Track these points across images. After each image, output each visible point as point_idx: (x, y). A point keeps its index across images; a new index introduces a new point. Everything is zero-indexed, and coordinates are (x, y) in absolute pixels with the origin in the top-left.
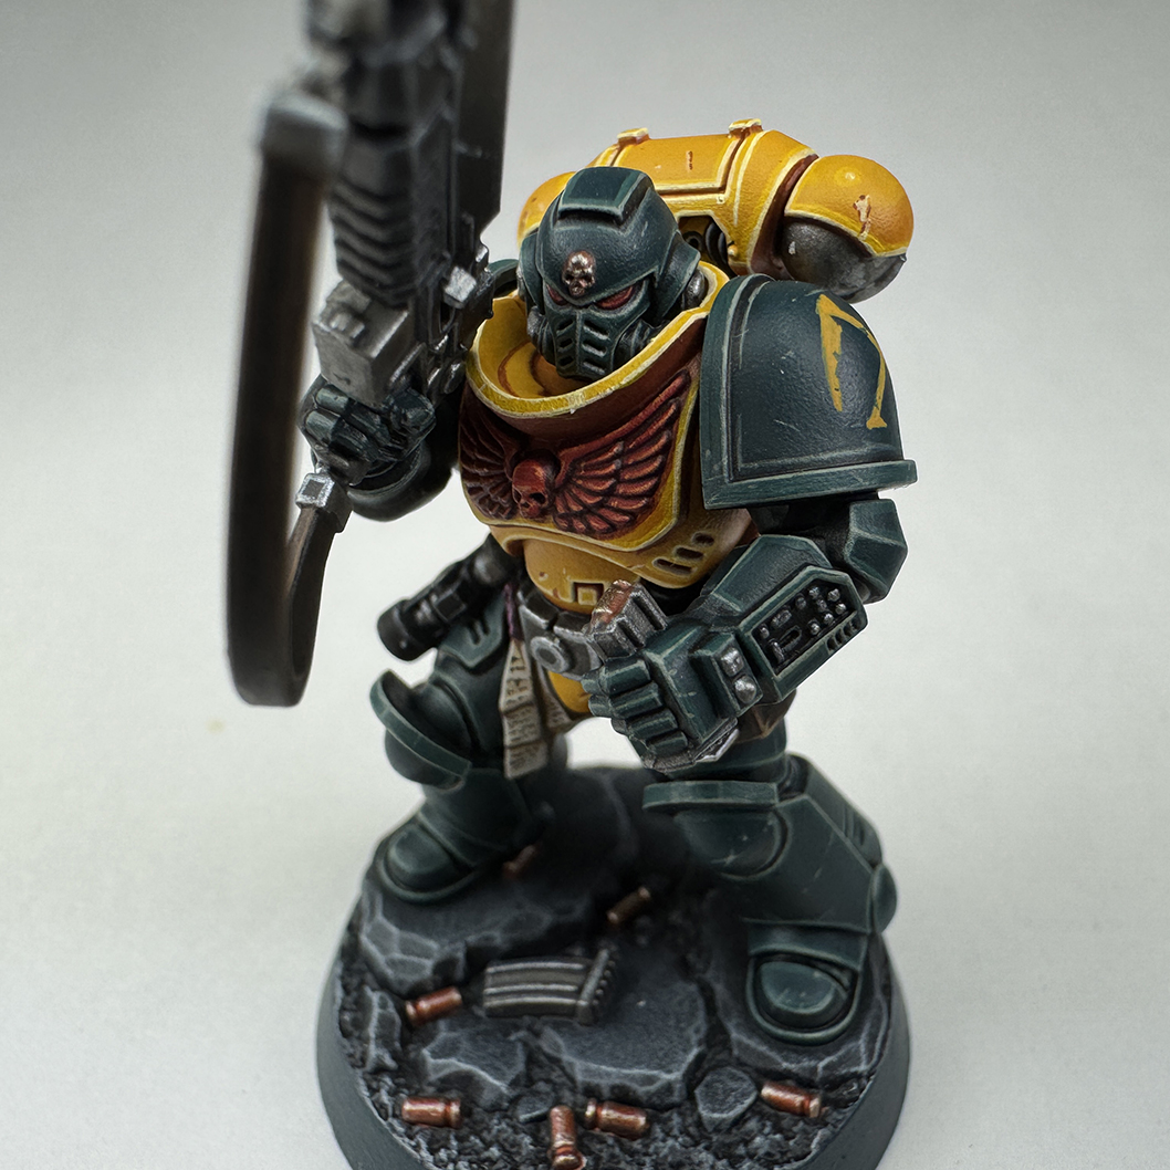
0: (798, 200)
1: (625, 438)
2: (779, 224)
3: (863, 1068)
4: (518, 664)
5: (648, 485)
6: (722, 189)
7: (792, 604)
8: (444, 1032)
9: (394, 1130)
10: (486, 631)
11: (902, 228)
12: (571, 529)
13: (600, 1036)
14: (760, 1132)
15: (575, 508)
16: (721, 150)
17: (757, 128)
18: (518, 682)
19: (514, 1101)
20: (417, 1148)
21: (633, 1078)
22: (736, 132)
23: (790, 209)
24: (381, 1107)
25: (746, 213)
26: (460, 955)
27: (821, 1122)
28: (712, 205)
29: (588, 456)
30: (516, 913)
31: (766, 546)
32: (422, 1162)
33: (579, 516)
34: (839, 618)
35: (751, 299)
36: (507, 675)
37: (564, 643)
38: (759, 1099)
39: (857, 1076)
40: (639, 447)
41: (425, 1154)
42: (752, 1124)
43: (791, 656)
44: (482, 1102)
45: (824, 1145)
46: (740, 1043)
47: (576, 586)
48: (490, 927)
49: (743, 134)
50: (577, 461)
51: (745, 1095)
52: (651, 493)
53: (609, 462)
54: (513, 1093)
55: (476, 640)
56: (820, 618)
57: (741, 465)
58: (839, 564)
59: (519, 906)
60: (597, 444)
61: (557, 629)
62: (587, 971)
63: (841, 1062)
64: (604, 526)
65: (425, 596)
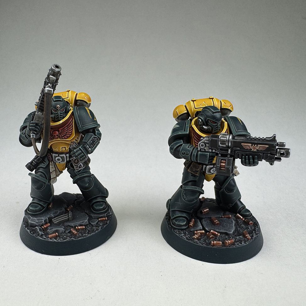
0: (78, 98)
1: (67, 126)
2: (76, 101)
3: (111, 214)
4: (52, 165)
5: (71, 131)
6: (68, 98)
7: (92, 140)
8: (49, 228)
9: (48, 240)
10: (45, 162)
11: (90, 100)
12: (62, 139)
13: (74, 221)
14: (100, 223)
15: (63, 135)
16: (66, 93)
17: (70, 91)
18: (52, 167)
19: (65, 231)
20: (53, 240)
21: (81, 223)
22: (67, 91)
23: (77, 99)
24: (45, 239)
25: (72, 100)
26: (47, 219)
27: (108, 220)
28: (67, 100)
29: (63, 129)
30: (53, 212)
31: (87, 135)
32: (55, 241)
33: (63, 136)
34: (97, 142)
35: (78, 108)
36: (50, 167)
37: (61, 157)
38: (99, 220)
39: (110, 215)
40: (69, 127)
41: (55, 240)
42: (99, 223)
43: (93, 146)
44: (60, 233)
45: (109, 222)
46: (93, 216)
47: (62, 148)
48: (50, 214)
49: (68, 91)
50: (61, 130)
51: (97, 221)
52: (71, 132)
53: (66, 129)
54: (64, 230)
55: (44, 164)
56: (95, 142)
57: (82, 126)
58: (96, 135)
59: (53, 211)
60: (64, 127)
61: (60, 155)
62: (68, 214)
63: (108, 214)
64: (67, 137)
65: (34, 160)
